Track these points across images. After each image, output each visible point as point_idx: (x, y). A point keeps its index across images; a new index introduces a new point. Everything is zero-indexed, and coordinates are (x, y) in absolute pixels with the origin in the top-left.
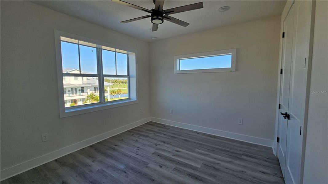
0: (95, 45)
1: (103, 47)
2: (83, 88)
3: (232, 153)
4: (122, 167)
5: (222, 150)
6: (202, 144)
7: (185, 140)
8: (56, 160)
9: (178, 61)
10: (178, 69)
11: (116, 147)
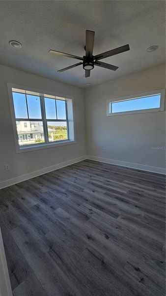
0: (38, 94)
1: (45, 95)
2: (31, 134)
3: (157, 184)
4: (63, 191)
5: (147, 181)
6: (130, 177)
7: (116, 173)
8: (16, 185)
9: (110, 104)
10: (110, 112)
11: (59, 177)
